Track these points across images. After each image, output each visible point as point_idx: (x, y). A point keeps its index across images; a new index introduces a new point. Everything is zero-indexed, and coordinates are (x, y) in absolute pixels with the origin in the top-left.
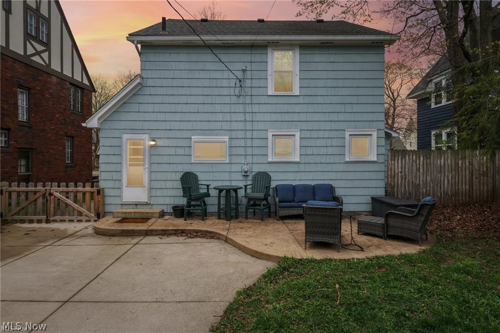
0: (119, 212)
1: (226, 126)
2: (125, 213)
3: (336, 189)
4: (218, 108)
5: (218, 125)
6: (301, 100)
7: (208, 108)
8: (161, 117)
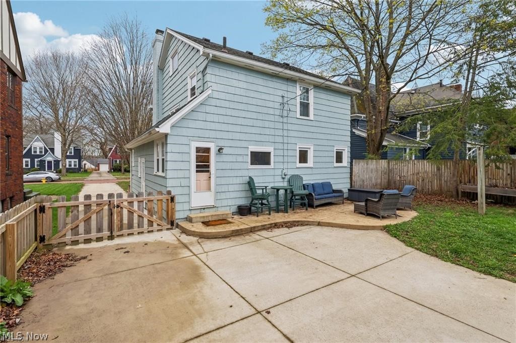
0: (198, 217)
1: (271, 139)
2: (204, 217)
3: (333, 185)
4: (267, 124)
5: (266, 138)
6: (314, 124)
7: (260, 123)
8: (224, 127)
